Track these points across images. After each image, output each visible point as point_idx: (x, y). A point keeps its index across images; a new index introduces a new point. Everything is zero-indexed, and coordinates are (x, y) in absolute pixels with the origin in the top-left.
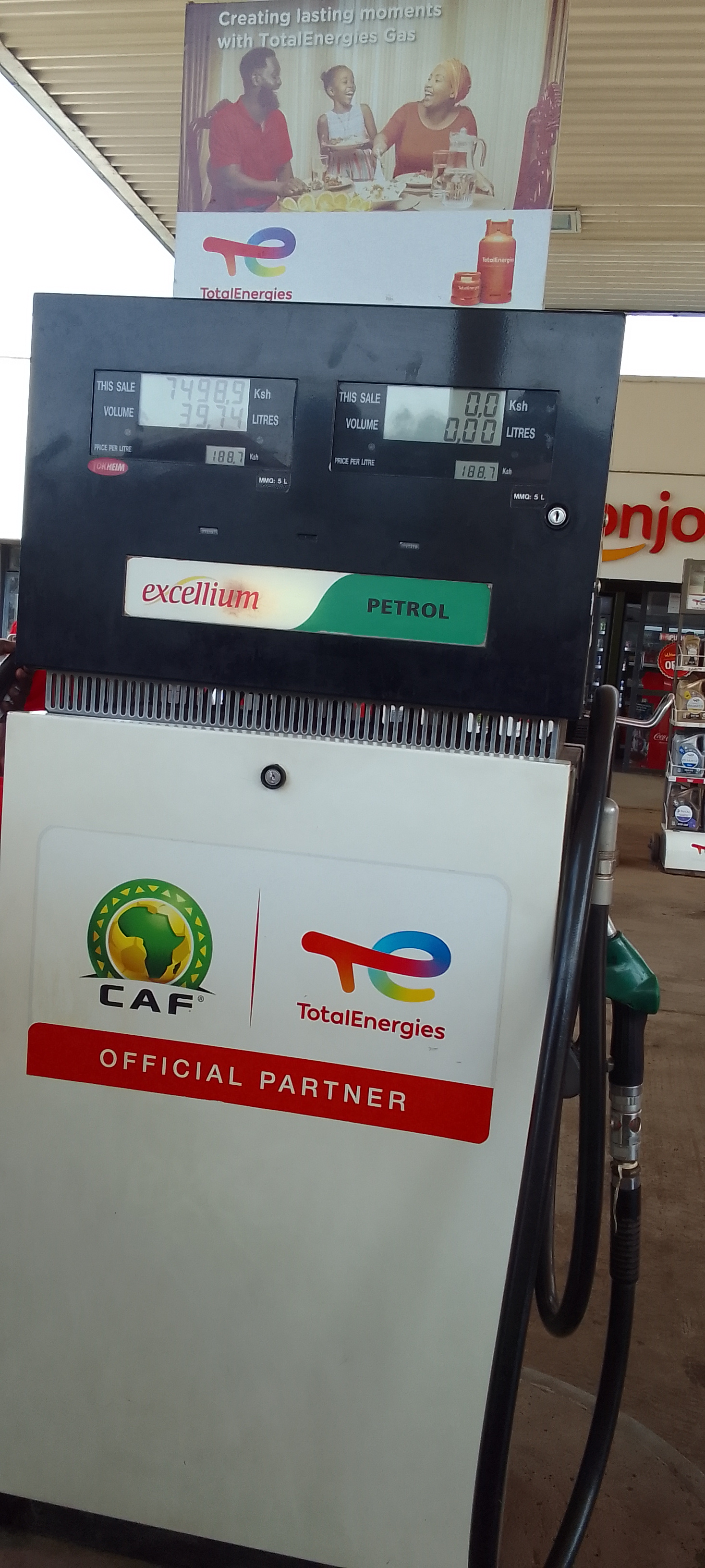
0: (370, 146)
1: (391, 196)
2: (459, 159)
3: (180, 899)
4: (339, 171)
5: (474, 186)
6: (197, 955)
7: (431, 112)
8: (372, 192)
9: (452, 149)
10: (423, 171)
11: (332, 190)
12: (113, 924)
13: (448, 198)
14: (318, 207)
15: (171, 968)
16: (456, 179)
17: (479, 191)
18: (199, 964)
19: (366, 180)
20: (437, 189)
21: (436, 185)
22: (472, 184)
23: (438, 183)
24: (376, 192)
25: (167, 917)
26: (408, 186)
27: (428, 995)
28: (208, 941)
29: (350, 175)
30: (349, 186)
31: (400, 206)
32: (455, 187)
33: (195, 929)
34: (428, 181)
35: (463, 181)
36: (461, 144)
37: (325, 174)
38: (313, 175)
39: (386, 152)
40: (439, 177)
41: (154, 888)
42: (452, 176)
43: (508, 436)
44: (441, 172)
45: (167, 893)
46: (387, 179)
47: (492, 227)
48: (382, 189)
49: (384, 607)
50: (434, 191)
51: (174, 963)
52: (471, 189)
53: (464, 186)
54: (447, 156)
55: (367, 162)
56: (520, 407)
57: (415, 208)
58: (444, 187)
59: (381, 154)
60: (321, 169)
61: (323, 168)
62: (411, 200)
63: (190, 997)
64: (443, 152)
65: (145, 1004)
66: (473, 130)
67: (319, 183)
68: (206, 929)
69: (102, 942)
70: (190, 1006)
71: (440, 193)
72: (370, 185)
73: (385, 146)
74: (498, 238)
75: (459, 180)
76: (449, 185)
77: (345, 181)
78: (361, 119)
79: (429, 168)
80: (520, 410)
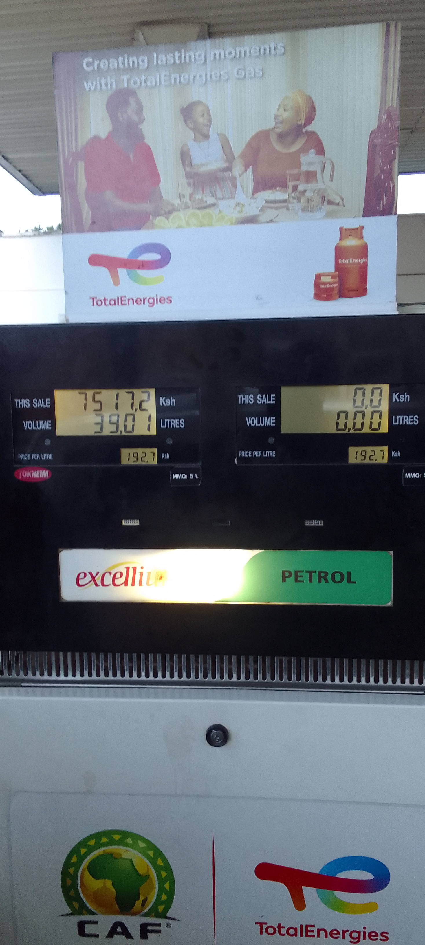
0: (229, 169)
1: (251, 210)
2: (310, 176)
3: (141, 844)
4: (203, 192)
5: (326, 199)
6: (161, 890)
7: (281, 137)
8: (235, 208)
9: (304, 168)
10: (278, 188)
11: (199, 209)
12: (83, 870)
13: (303, 210)
14: (188, 224)
15: (139, 903)
16: (308, 194)
17: (330, 203)
18: (164, 897)
19: (229, 198)
20: (293, 203)
21: (291, 200)
22: (323, 198)
23: (294, 198)
24: (238, 209)
25: (131, 860)
26: (266, 202)
27: (372, 907)
28: (171, 878)
29: (214, 195)
30: (213, 205)
31: (261, 219)
32: (309, 200)
33: (158, 869)
34: (285, 196)
35: (316, 195)
36: (310, 164)
37: (191, 196)
38: (181, 196)
39: (245, 174)
40: (294, 193)
41: (117, 837)
42: (304, 191)
43: (394, 423)
44: (295, 188)
45: (129, 841)
46: (247, 196)
47: (344, 233)
48: (243, 205)
49: (297, 577)
50: (290, 206)
51: (142, 898)
52: (323, 201)
53: (317, 199)
54: (299, 175)
55: (228, 183)
56: (403, 398)
57: (274, 220)
58: (299, 200)
59: (240, 176)
60: (187, 191)
61: (190, 190)
62: (271, 214)
63: (159, 925)
64: (295, 171)
65: (119, 933)
66: (321, 151)
67: (186, 204)
68: (167, 867)
69: (74, 886)
70: (159, 932)
71: (295, 205)
72: (232, 202)
73: (243, 168)
74: (351, 242)
75: (312, 195)
76: (303, 199)
77: (210, 200)
78: (219, 146)
79: (284, 185)
80: (403, 400)
